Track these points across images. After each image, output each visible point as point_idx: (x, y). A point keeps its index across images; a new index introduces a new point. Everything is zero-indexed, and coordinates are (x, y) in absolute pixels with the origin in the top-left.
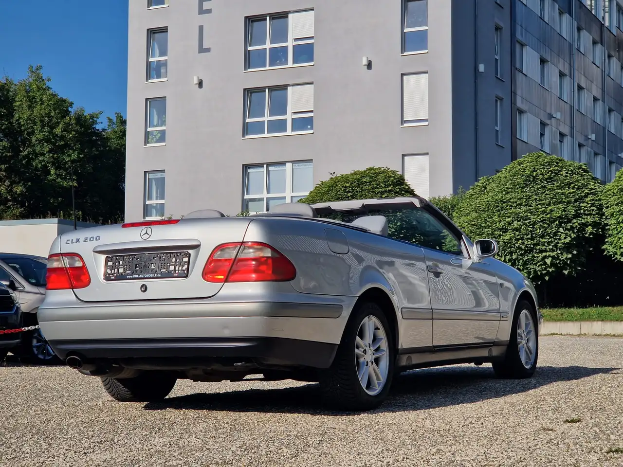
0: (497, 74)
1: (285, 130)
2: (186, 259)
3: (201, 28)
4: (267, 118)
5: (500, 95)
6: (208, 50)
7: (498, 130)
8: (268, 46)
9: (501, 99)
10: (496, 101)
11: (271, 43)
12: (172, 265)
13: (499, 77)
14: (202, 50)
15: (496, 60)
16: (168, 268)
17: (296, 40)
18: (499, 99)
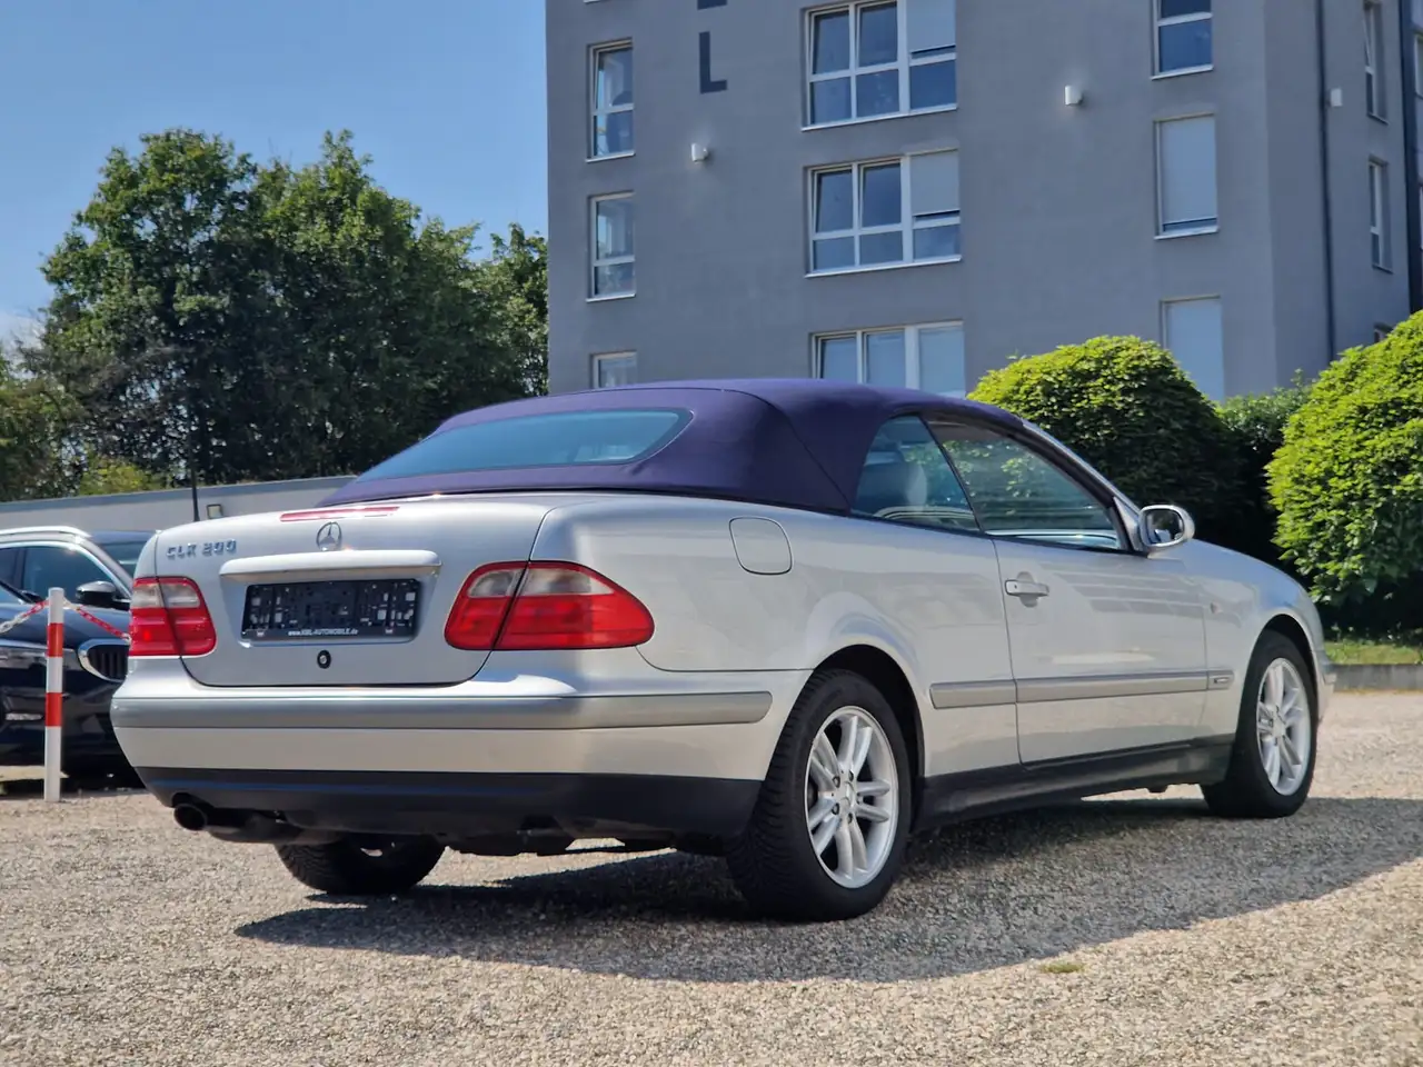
0: (1370, 108)
1: (900, 257)
2: (411, 597)
3: (705, 39)
4: (857, 231)
5: (1380, 155)
6: (722, 85)
7: (1377, 233)
8: (854, 71)
9: (1384, 165)
10: (1371, 168)
11: (862, 64)
12: (383, 608)
13: (1375, 114)
14: (709, 85)
15: (1369, 77)
16: (375, 614)
17: (916, 54)
18: (1377, 163)
